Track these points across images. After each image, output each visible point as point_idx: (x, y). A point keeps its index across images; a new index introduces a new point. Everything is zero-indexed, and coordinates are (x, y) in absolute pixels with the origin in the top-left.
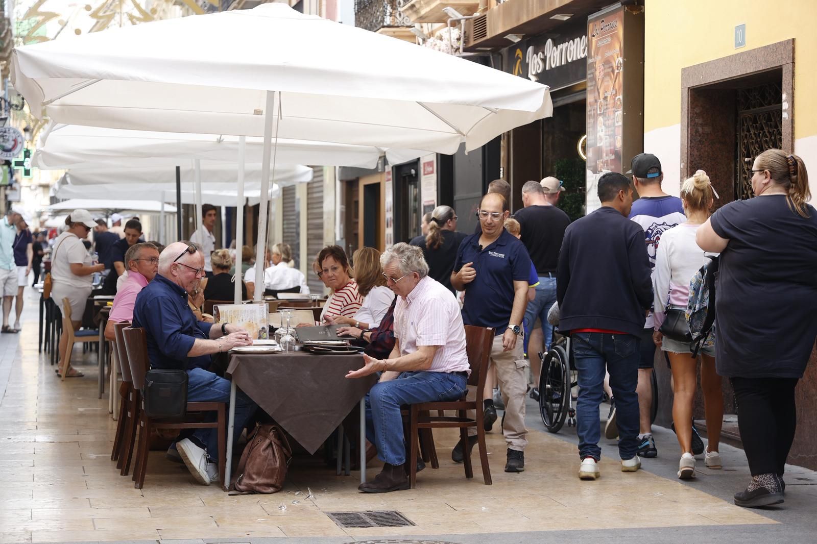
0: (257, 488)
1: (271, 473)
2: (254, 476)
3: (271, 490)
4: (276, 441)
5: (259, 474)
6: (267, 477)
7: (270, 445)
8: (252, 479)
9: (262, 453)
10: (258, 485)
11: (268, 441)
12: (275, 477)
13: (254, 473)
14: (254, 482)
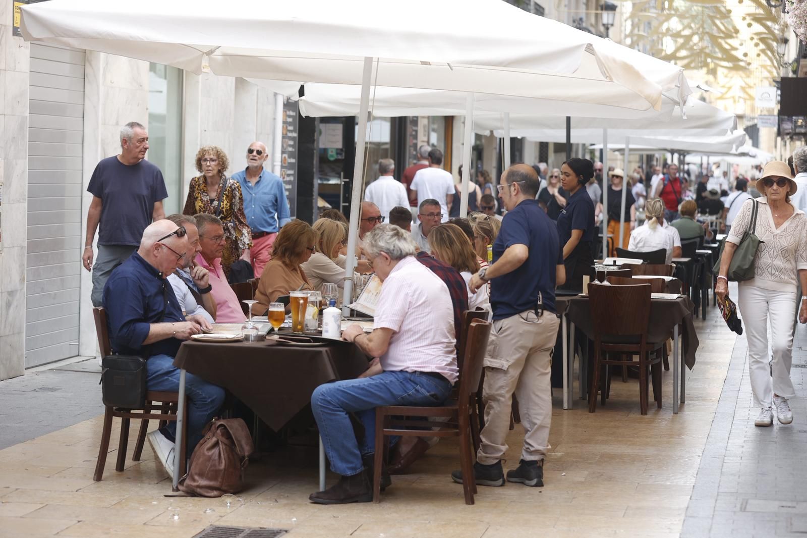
0: (198, 490)
1: (214, 474)
2: (196, 477)
3: (215, 493)
4: (224, 439)
5: (201, 475)
6: (210, 479)
7: (216, 444)
8: (194, 480)
9: (206, 453)
10: (198, 487)
11: (214, 439)
12: (220, 480)
13: (196, 474)
14: (195, 484)
